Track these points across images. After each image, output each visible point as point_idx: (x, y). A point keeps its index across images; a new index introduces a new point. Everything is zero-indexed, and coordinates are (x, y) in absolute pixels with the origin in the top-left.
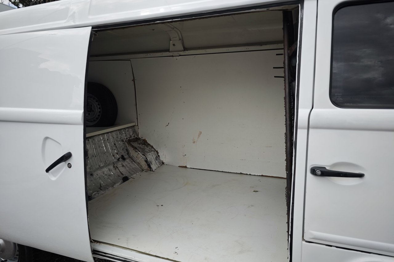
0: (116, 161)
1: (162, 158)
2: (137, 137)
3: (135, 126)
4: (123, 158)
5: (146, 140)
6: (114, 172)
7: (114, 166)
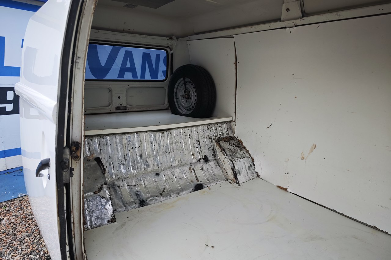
0: (196, 162)
1: (258, 169)
2: (232, 135)
3: (232, 122)
4: (206, 159)
5: (242, 141)
6: (188, 175)
7: (190, 167)
